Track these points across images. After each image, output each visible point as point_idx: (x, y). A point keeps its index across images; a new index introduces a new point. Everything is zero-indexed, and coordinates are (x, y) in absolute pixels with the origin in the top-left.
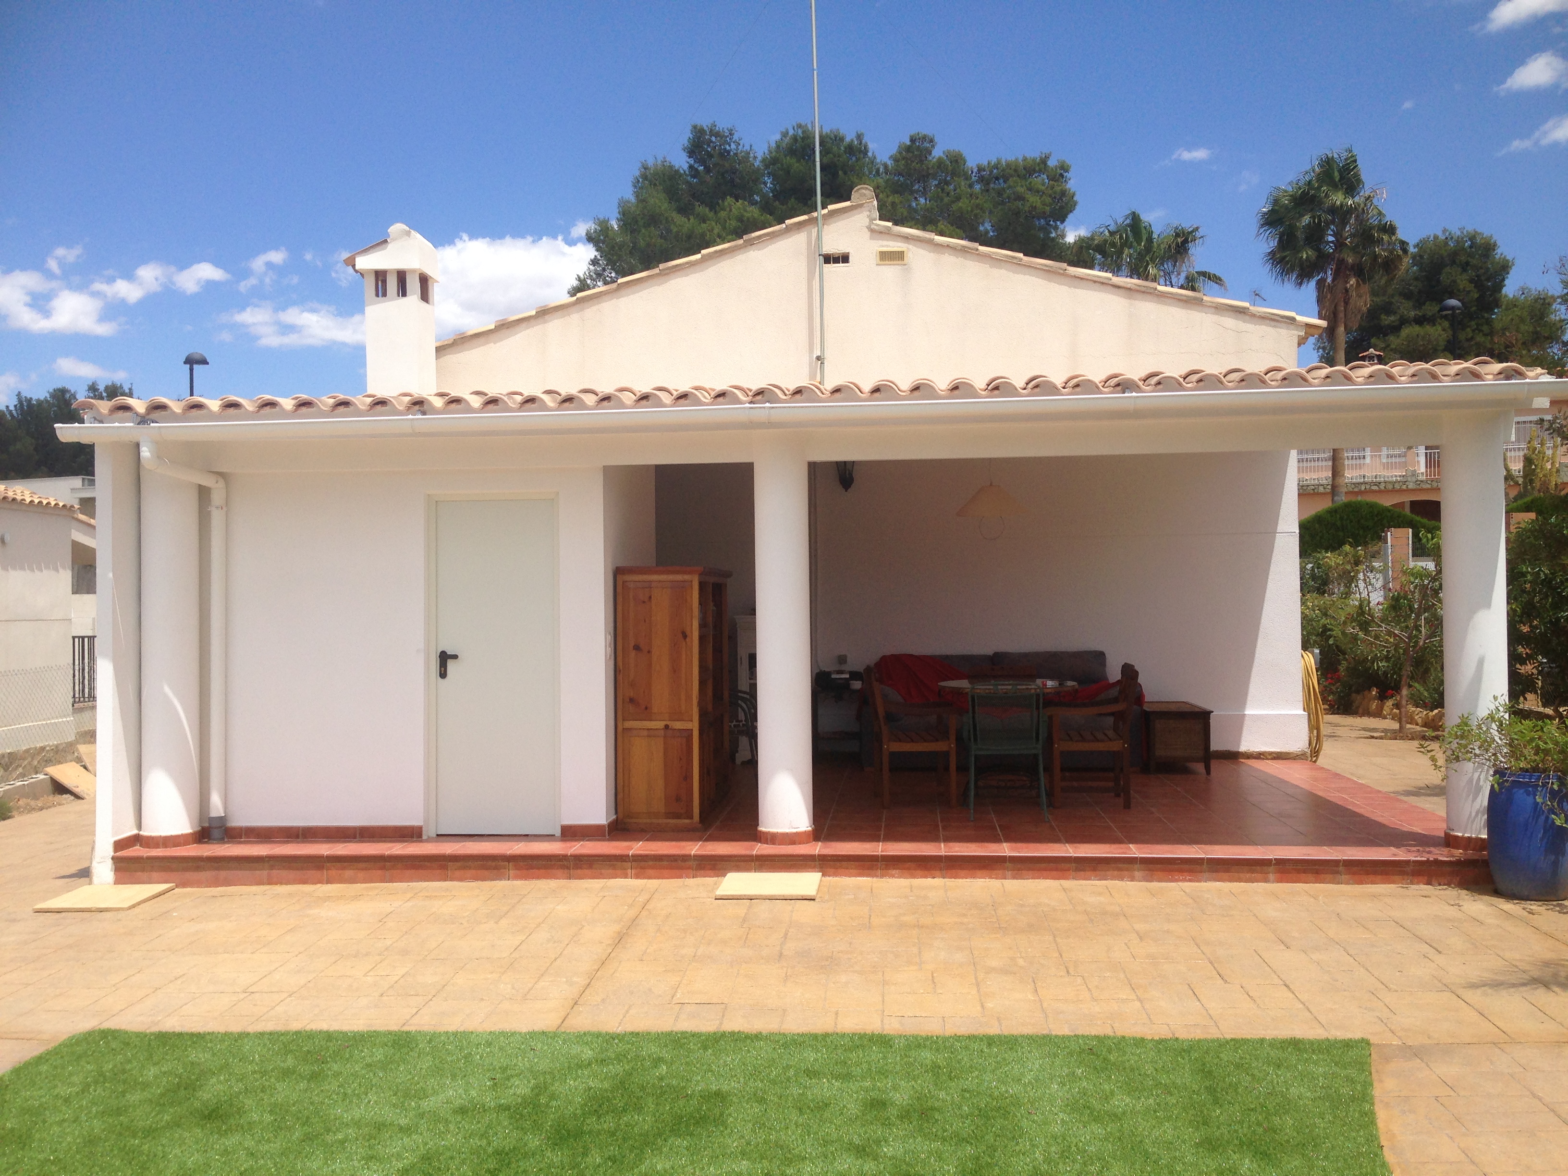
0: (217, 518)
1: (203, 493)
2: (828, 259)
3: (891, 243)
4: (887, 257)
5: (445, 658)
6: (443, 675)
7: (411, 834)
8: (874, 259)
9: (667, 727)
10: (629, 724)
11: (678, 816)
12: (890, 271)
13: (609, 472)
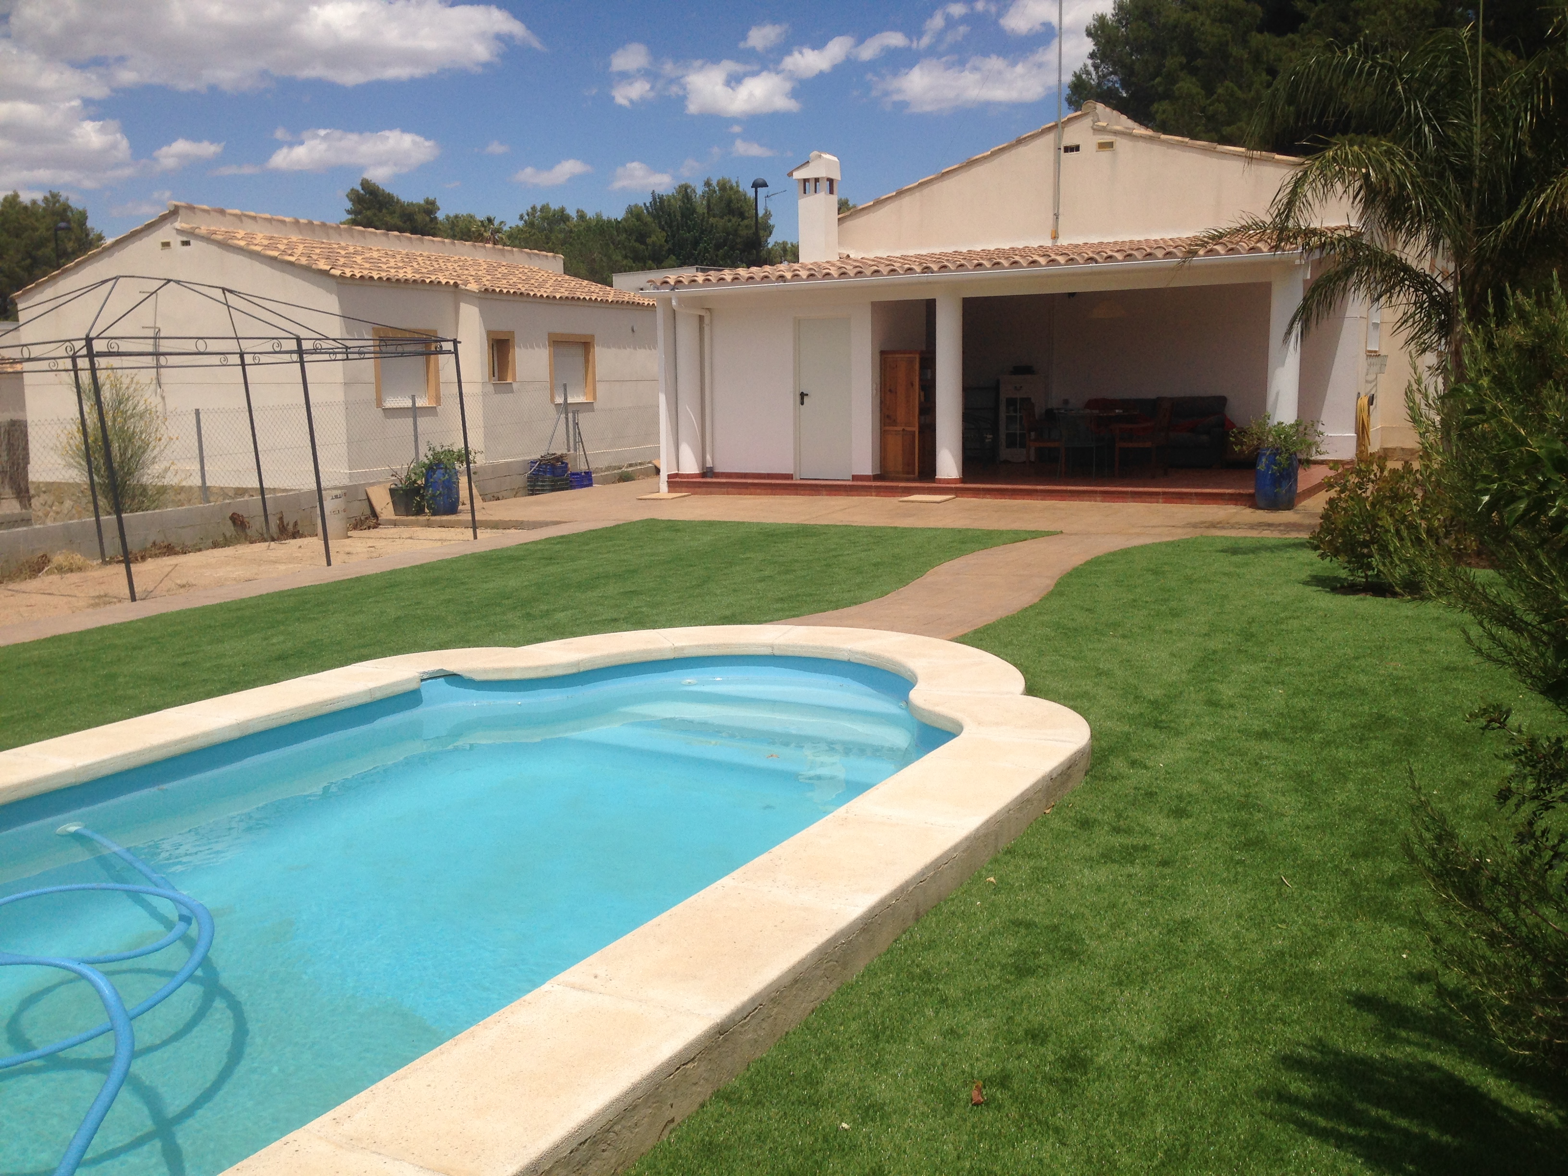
0: (707, 329)
1: (701, 318)
2: (1068, 149)
3: (1106, 137)
4: (1103, 146)
5: (803, 395)
6: (802, 403)
7: (789, 477)
8: (1095, 147)
9: (904, 430)
10: (887, 428)
11: (908, 473)
12: (1105, 154)
13: (874, 304)
